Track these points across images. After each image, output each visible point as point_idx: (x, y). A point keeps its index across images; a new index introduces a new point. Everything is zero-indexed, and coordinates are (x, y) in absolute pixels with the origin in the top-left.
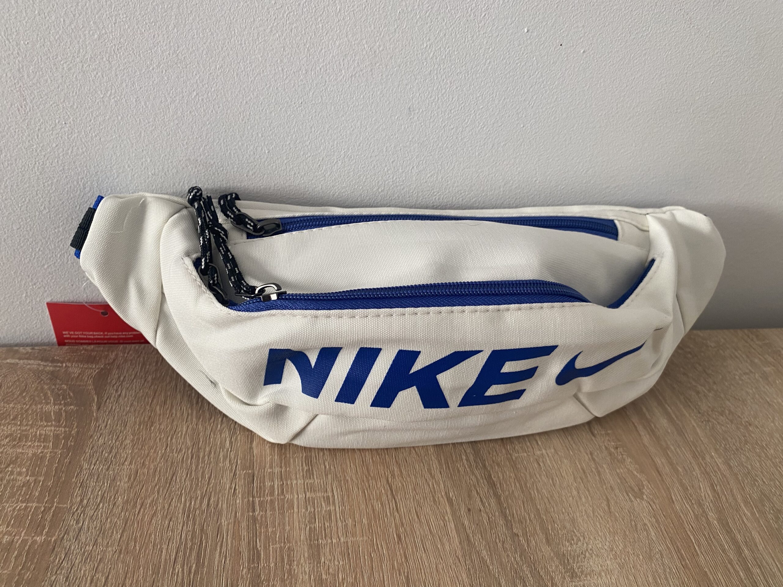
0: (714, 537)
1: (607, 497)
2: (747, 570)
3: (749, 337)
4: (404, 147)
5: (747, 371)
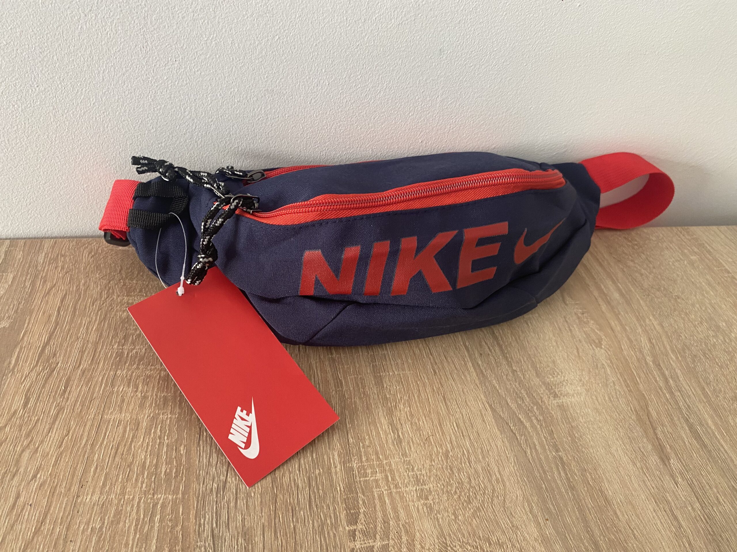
0: (650, 373)
1: (577, 347)
2: (672, 393)
3: (681, 233)
4: (433, 80)
5: (679, 259)
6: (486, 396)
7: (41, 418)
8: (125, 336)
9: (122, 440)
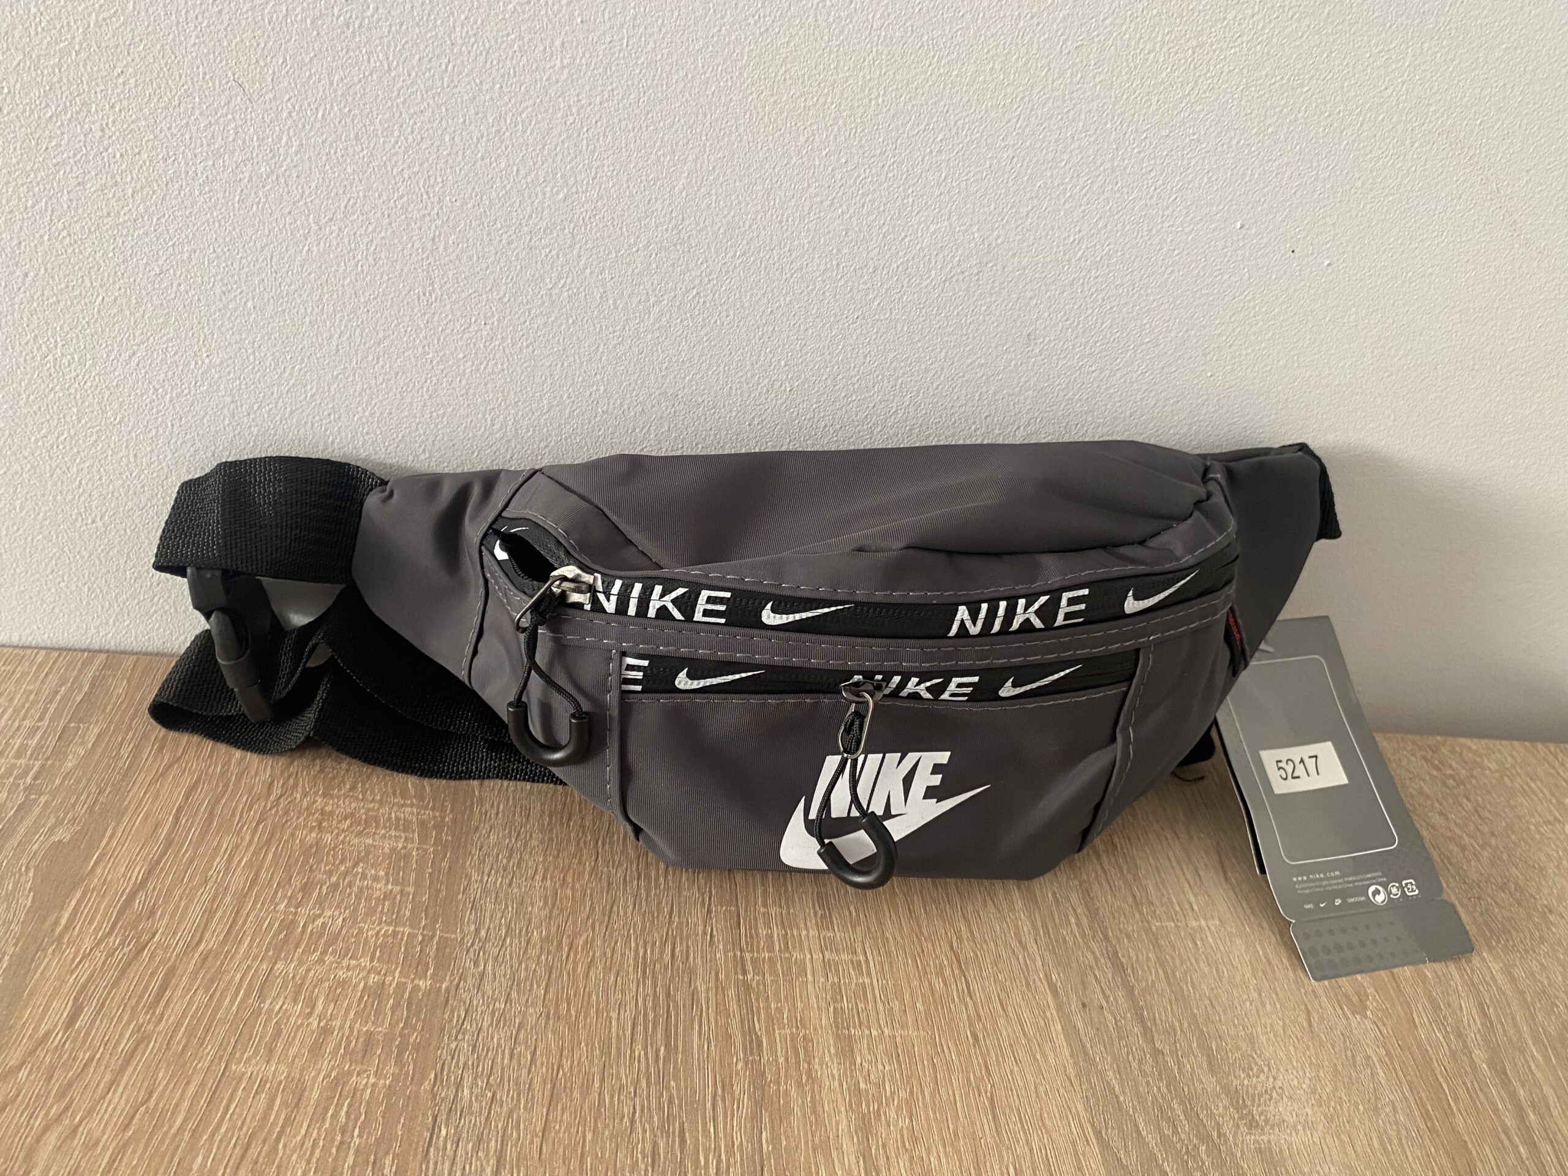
0: (1481, 1090)
1: (1306, 1008)
2: (1532, 1146)
4: (1010, 395)
6: (1088, 1108)
7: (98, 1056)
8: (306, 884)
9: (261, 1127)
